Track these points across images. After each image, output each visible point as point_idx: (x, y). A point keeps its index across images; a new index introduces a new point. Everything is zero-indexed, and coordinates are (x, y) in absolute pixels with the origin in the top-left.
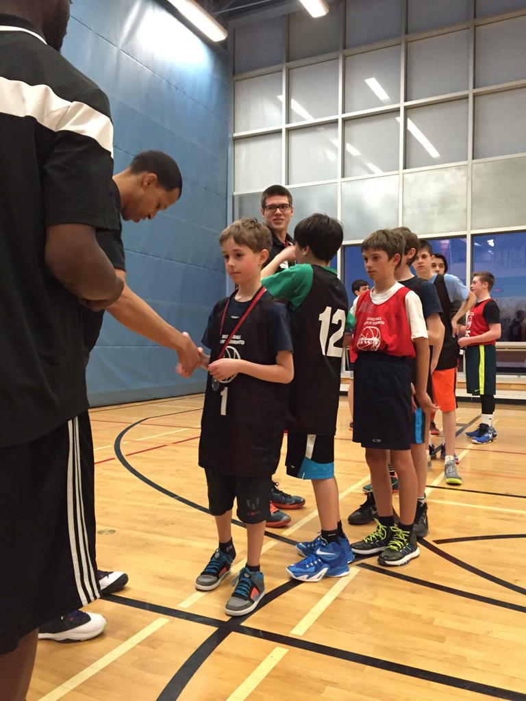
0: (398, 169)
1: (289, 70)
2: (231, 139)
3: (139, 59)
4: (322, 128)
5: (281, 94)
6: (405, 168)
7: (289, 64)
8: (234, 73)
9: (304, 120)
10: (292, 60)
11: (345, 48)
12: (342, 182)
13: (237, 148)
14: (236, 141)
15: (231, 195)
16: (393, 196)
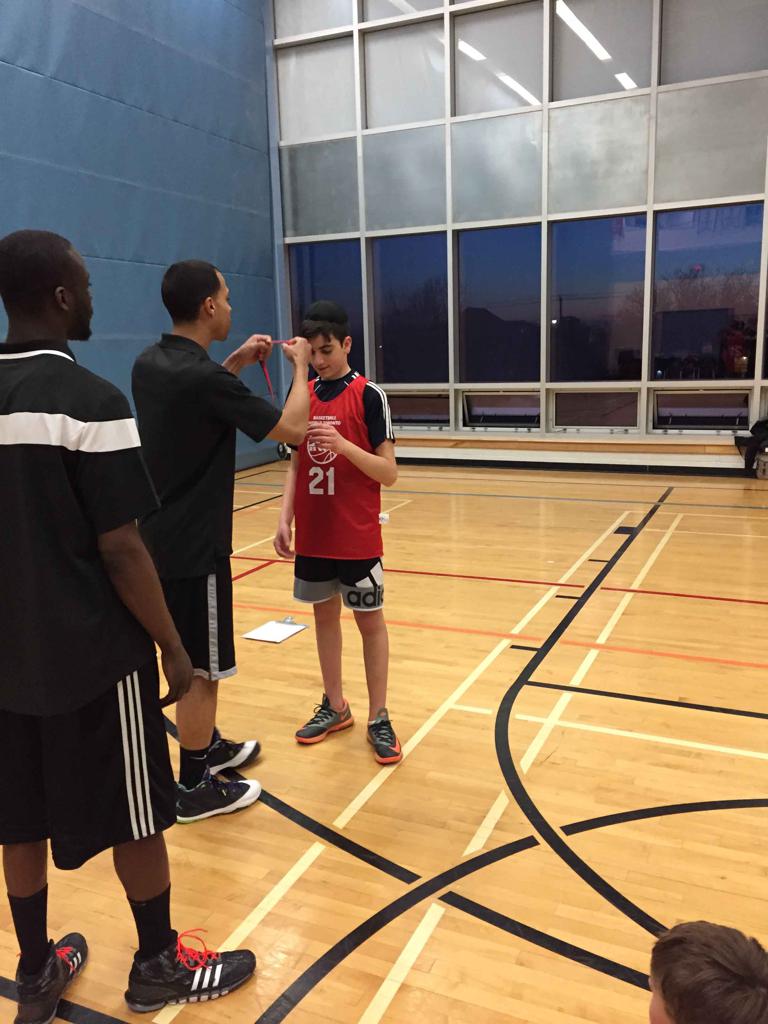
0: (541, 101)
4: (418, 30)
12: (452, 124)
13: (281, 63)
14: (279, 52)
15: (276, 145)
16: (534, 147)
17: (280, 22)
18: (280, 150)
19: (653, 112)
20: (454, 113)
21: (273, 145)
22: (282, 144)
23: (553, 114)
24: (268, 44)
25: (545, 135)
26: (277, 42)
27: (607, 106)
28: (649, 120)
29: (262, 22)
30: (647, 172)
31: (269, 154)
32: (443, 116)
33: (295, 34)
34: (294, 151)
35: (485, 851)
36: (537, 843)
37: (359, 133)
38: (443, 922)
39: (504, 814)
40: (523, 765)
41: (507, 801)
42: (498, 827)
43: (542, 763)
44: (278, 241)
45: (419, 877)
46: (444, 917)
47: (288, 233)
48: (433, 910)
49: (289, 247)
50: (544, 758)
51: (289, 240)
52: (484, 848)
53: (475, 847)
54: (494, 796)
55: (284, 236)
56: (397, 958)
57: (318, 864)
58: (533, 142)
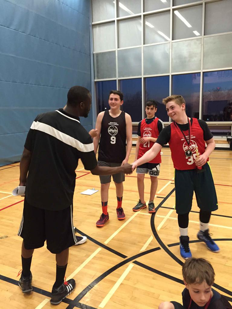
2: (91, 26)
4: (134, 20)
12: (144, 47)
13: (94, 29)
14: (94, 26)
15: (92, 53)
16: (167, 53)
17: (94, 17)
18: (93, 55)
19: (202, 43)
20: (144, 44)
21: (91, 53)
22: (94, 53)
23: (173, 44)
24: (90, 24)
25: (171, 50)
26: (93, 23)
27: (189, 41)
28: (201, 46)
29: (89, 18)
30: (201, 60)
31: (90, 56)
32: (141, 45)
33: (98, 21)
34: (98, 55)
35: (146, 251)
36: (160, 249)
37: (116, 49)
38: (133, 268)
39: (151, 241)
40: (158, 229)
41: (153, 238)
42: (150, 244)
43: (163, 228)
44: (93, 80)
45: (127, 257)
46: (133, 267)
47: (96, 78)
48: (131, 265)
49: (96, 82)
50: (164, 227)
51: (96, 80)
52: (146, 250)
53: (143, 250)
54: (149, 236)
55: (94, 79)
56: (120, 277)
57: (100, 253)
58: (167, 52)
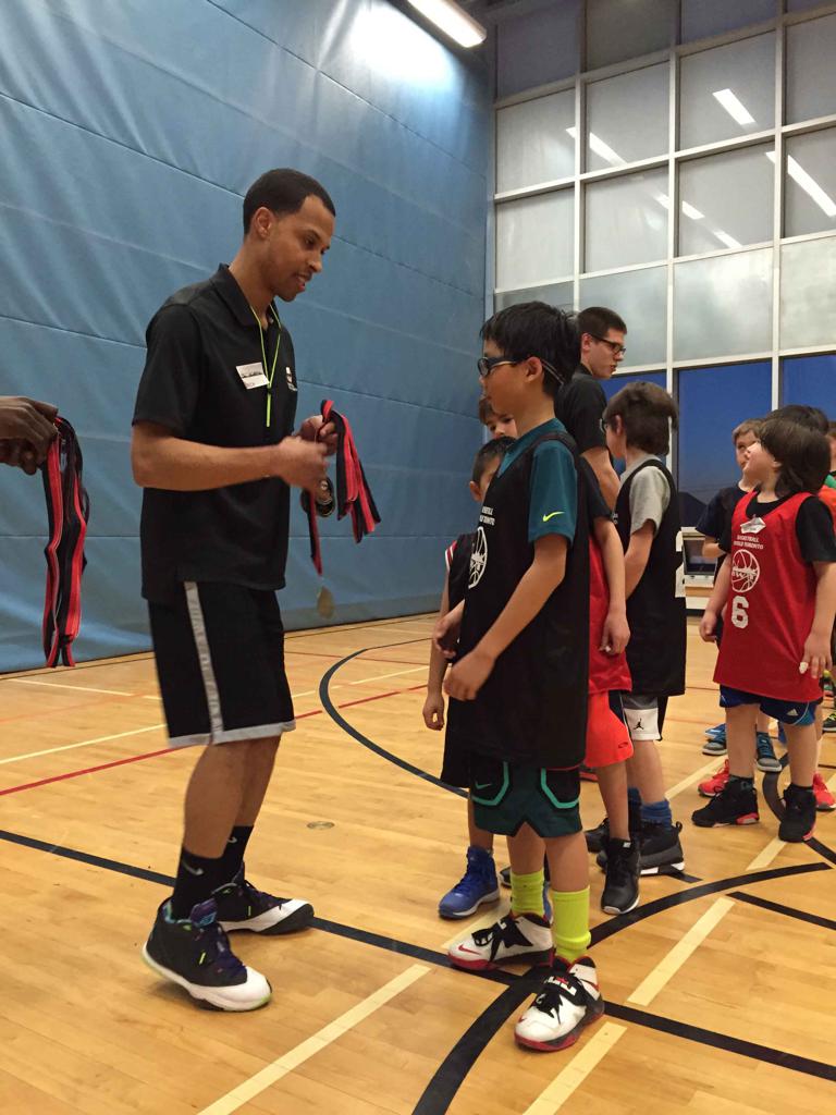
0: (771, 238)
1: (585, 86)
2: (492, 204)
3: (347, 84)
4: (640, 178)
5: (572, 125)
6: (783, 235)
7: (586, 75)
8: (496, 96)
9: (610, 166)
10: (591, 70)
11: (679, 42)
12: (675, 264)
13: (500, 216)
14: (499, 206)
15: (492, 292)
16: (764, 283)
17: (502, 178)
18: (495, 297)
20: (677, 254)
21: (488, 292)
22: (497, 291)
23: (785, 250)
24: (490, 198)
25: (777, 271)
26: (498, 196)
29: (485, 178)
31: (484, 299)
32: (666, 258)
33: (515, 188)
34: (509, 297)
37: (576, 277)
58: (763, 279)
